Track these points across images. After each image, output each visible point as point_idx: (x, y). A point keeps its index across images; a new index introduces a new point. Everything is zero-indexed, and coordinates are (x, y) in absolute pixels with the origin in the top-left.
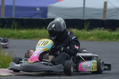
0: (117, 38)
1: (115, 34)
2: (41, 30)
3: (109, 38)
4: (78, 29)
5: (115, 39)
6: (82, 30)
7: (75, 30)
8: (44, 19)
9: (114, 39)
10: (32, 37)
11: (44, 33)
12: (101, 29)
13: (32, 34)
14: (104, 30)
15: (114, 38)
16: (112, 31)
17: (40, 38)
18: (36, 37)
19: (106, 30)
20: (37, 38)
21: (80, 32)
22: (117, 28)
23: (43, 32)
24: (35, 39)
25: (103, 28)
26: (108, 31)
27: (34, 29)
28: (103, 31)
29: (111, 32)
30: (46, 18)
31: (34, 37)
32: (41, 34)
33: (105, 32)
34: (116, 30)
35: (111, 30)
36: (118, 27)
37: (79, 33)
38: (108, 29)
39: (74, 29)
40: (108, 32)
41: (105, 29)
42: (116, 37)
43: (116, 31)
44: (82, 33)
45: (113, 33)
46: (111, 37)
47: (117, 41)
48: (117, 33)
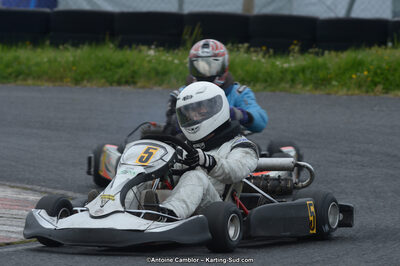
0: (293, 81)
1: (286, 65)
2: (39, 50)
3: (266, 81)
4: (161, 49)
5: (288, 86)
6: (176, 51)
7: (152, 52)
8: (48, 10)
9: (283, 85)
10: (10, 74)
11: (50, 61)
12: (238, 49)
13: (8, 66)
14: (248, 51)
15: (282, 80)
16: (276, 54)
17: (34, 78)
18: (21, 77)
19: (255, 51)
20: (25, 80)
22: (292, 44)
23: (45, 60)
24: (19, 82)
25: (246, 45)
26: (264, 57)
27: (14, 48)
28: (246, 55)
29: (272, 60)
30: (56, 9)
31: (17, 76)
32: (37, 64)
33: (254, 58)
34: (289, 52)
35: (271, 51)
36: (295, 42)
37: (165, 61)
38: (264, 48)
39: (150, 48)
40: (263, 60)
41: (252, 49)
42: (289, 77)
43: (291, 54)
44: (176, 61)
45: (278, 63)
46: (271, 78)
47: (292, 90)
48: (293, 64)
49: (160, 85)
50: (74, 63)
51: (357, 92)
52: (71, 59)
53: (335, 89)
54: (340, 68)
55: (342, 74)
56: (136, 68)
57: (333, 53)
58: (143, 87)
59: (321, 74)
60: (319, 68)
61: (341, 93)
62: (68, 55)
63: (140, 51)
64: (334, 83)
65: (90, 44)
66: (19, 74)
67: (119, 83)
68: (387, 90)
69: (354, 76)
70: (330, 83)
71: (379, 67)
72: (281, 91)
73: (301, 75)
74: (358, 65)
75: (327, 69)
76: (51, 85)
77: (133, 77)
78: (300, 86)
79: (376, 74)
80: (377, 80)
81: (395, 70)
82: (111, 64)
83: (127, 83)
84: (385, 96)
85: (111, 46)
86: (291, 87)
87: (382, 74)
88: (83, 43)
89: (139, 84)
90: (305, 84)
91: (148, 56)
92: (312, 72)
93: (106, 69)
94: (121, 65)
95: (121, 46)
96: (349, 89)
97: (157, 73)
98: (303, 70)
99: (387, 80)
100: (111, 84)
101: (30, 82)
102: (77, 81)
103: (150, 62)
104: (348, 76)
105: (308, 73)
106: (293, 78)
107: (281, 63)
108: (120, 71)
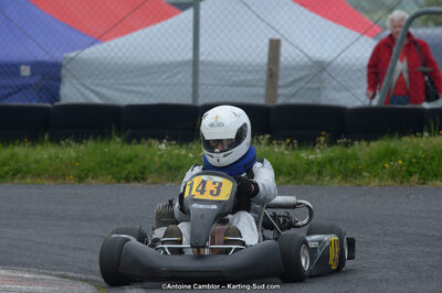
0: (320, 173)
1: (311, 157)
2: (39, 147)
3: (290, 174)
4: (174, 142)
5: (314, 178)
6: (191, 144)
7: (163, 146)
8: (49, 105)
9: (308, 177)
10: (7, 173)
11: (50, 158)
13: (3, 164)
14: (270, 142)
15: (307, 172)
16: (300, 146)
17: (33, 176)
18: (19, 176)
19: (279, 145)
20: (22, 178)
21: (183, 152)
22: (321, 135)
23: (46, 156)
24: (16, 181)
25: (267, 136)
26: (287, 149)
27: (11, 145)
28: (267, 148)
29: (296, 152)
30: (56, 104)
31: (14, 175)
32: (37, 162)
33: (276, 149)
34: (314, 145)
35: (296, 142)
36: (323, 133)
37: (178, 155)
38: (288, 141)
39: (161, 143)
40: (286, 152)
41: (274, 142)
42: (315, 169)
43: (317, 146)
44: (190, 155)
45: (303, 155)
46: (296, 170)
47: (320, 183)
48: (320, 156)
49: (173, 181)
50: (77, 160)
51: (390, 182)
52: (74, 155)
53: (367, 180)
54: (371, 158)
55: (374, 164)
56: (146, 163)
57: (364, 143)
58: (155, 183)
59: (351, 166)
60: (348, 159)
61: (373, 184)
62: (70, 151)
63: (150, 144)
64: (365, 174)
65: (95, 138)
66: (17, 173)
67: (128, 180)
68: (424, 181)
69: (387, 165)
70: (360, 174)
71: (415, 157)
72: (306, 184)
73: (328, 167)
74: (391, 155)
75: (357, 159)
76: (52, 183)
77: (142, 173)
78: (327, 179)
79: (411, 163)
80: (412, 169)
81: (433, 158)
82: (118, 160)
83: (136, 179)
84: (422, 186)
85: (118, 140)
86: (318, 179)
87: (418, 163)
88: (87, 139)
89: (149, 180)
90: (333, 176)
91: (160, 150)
92: (341, 163)
93: (113, 165)
94: (130, 160)
95: (128, 141)
96: (381, 180)
97: (170, 168)
98: (331, 161)
99: (423, 170)
100: (119, 182)
101: (29, 180)
102: (81, 179)
103: (161, 156)
104: (380, 165)
105: (336, 165)
106: (320, 170)
107: (306, 155)
108: (129, 166)
